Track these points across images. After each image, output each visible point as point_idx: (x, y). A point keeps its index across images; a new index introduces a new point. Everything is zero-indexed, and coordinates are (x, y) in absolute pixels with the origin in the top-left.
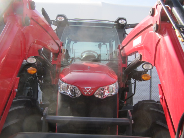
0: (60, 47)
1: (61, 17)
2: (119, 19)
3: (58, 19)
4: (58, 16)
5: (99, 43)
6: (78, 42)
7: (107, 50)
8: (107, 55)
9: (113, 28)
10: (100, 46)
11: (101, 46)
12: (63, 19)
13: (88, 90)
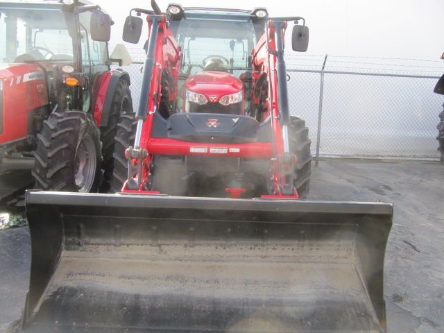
0: (177, 53)
1: (175, 8)
2: (257, 10)
3: (171, 11)
4: (170, 6)
5: (230, 40)
6: (196, 38)
7: (244, 52)
8: (243, 59)
9: (249, 22)
10: (232, 45)
11: (234, 45)
12: (178, 11)
13: (213, 98)
